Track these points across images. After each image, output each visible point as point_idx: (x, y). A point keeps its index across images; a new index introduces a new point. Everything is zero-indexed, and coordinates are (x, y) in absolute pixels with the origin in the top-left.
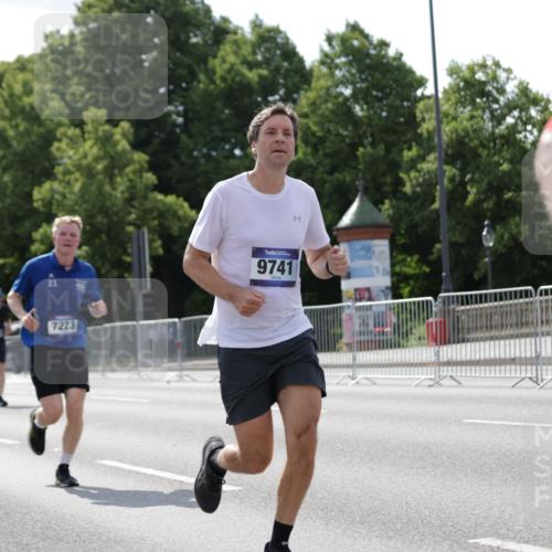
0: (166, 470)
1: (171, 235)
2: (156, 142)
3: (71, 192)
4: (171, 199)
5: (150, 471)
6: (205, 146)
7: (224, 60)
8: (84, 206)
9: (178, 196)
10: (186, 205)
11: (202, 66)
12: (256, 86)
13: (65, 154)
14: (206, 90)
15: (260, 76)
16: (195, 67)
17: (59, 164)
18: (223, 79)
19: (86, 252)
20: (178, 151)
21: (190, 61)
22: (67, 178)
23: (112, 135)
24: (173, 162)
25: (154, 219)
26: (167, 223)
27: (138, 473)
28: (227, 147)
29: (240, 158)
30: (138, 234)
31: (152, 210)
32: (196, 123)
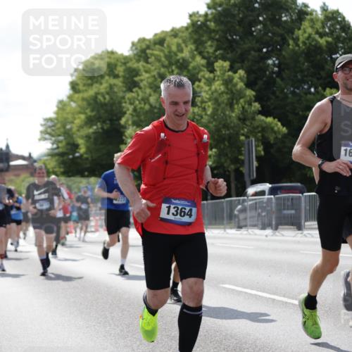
0: (264, 292)
1: (269, 142)
2: (260, 83)
3: (206, 114)
4: (270, 119)
5: (254, 292)
6: (292, 86)
7: (305, 32)
8: (214, 123)
9: (274, 118)
10: (279, 124)
11: (290, 35)
12: (325, 48)
13: (203, 90)
14: (293, 50)
15: (327, 42)
16: (286, 35)
17: (199, 96)
18: (304, 43)
19: (215, 153)
20: (275, 89)
21: (283, 32)
22: (203, 105)
23: (233, 78)
24: (273, 97)
25: (259, 132)
26: (266, 135)
27: (246, 293)
28: (306, 87)
29: (314, 94)
30: (249, 142)
31: (258, 127)
32: (286, 71)
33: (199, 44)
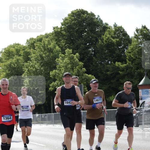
2: (86, 59)
3: (61, 73)
4: (90, 76)
6: (100, 61)
7: (106, 36)
9: (92, 75)
10: (94, 77)
11: (100, 37)
12: (115, 43)
13: (60, 62)
14: (101, 44)
15: (116, 41)
16: (98, 37)
17: (58, 65)
18: (106, 41)
21: (96, 36)
22: (60, 69)
23: (74, 57)
24: (92, 65)
25: (85, 81)
28: (107, 61)
29: (110, 64)
30: (80, 86)
31: (84, 79)
32: (98, 54)
33: (58, 41)
